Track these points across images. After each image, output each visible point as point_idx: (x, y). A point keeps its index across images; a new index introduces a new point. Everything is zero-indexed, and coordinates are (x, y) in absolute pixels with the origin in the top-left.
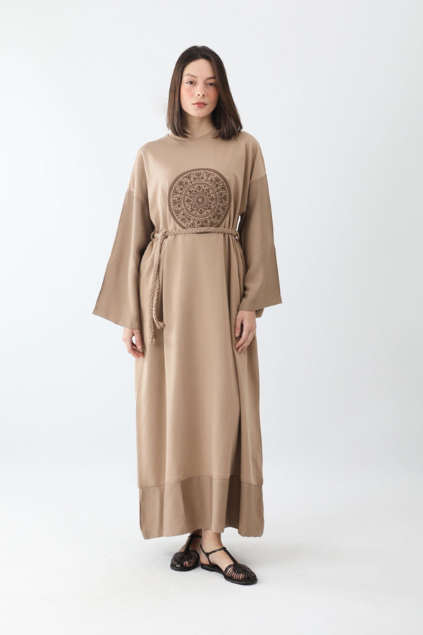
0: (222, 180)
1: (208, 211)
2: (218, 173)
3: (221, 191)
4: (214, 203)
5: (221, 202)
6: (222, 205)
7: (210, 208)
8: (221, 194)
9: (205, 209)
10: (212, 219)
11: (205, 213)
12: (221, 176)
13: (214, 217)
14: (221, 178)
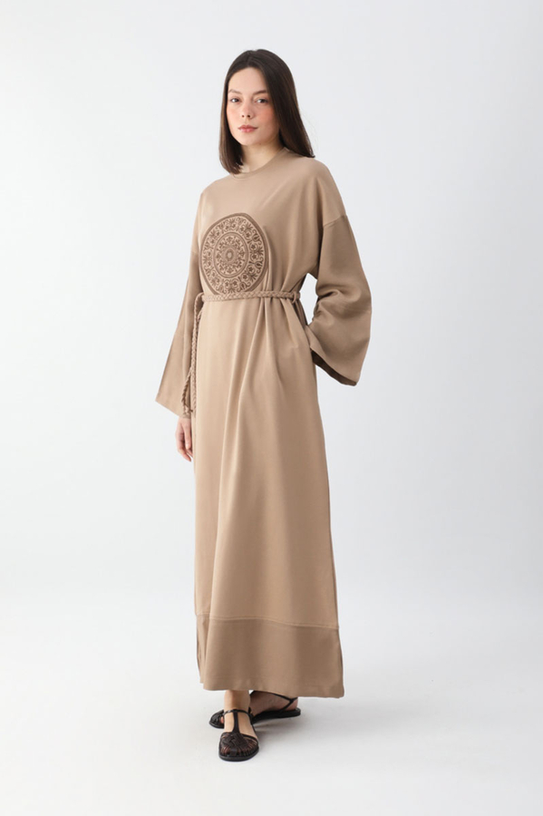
0: (254, 228)
1: (238, 269)
2: (250, 219)
3: (253, 243)
4: (244, 258)
5: (254, 257)
6: (255, 261)
7: (239, 265)
8: (253, 247)
9: (234, 266)
10: (243, 280)
11: (234, 272)
12: (253, 222)
13: (245, 277)
14: (252, 225)
